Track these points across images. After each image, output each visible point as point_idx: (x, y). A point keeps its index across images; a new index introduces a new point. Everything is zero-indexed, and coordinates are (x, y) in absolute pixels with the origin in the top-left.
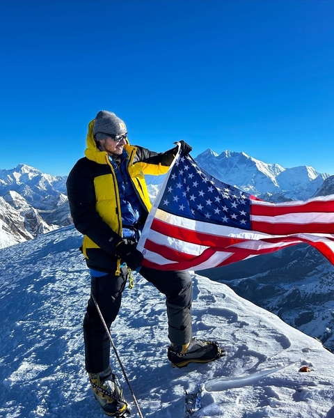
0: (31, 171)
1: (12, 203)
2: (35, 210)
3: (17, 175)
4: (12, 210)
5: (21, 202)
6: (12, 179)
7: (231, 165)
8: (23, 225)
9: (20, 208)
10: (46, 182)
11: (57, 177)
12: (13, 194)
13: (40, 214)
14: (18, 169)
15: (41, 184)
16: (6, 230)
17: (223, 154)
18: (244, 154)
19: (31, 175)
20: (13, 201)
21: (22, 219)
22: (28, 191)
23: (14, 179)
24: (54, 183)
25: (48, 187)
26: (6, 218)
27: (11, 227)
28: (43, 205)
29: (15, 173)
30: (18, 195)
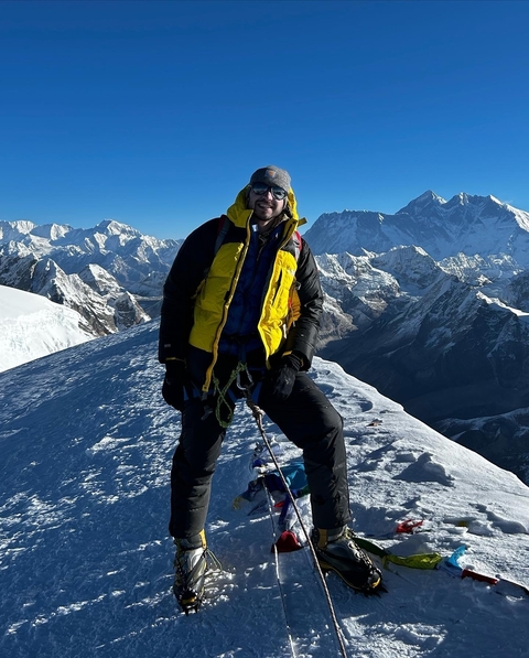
0: (123, 231)
1: (93, 284)
2: (132, 297)
3: (100, 238)
4: (94, 296)
5: (108, 283)
6: (92, 245)
7: (470, 219)
8: (112, 322)
9: (106, 292)
10: (149, 249)
11: (167, 242)
12: (95, 270)
13: (140, 302)
14: (103, 229)
15: (140, 253)
16: (85, 328)
17: (456, 199)
18: (493, 198)
19: (123, 237)
20: (95, 281)
21: (110, 311)
22: (119, 264)
23: (97, 244)
24: (162, 251)
25: (152, 257)
26: (84, 309)
27: (93, 325)
28: (144, 288)
29: (97, 235)
30: (103, 271)
